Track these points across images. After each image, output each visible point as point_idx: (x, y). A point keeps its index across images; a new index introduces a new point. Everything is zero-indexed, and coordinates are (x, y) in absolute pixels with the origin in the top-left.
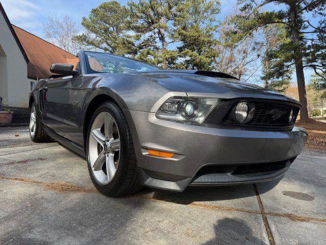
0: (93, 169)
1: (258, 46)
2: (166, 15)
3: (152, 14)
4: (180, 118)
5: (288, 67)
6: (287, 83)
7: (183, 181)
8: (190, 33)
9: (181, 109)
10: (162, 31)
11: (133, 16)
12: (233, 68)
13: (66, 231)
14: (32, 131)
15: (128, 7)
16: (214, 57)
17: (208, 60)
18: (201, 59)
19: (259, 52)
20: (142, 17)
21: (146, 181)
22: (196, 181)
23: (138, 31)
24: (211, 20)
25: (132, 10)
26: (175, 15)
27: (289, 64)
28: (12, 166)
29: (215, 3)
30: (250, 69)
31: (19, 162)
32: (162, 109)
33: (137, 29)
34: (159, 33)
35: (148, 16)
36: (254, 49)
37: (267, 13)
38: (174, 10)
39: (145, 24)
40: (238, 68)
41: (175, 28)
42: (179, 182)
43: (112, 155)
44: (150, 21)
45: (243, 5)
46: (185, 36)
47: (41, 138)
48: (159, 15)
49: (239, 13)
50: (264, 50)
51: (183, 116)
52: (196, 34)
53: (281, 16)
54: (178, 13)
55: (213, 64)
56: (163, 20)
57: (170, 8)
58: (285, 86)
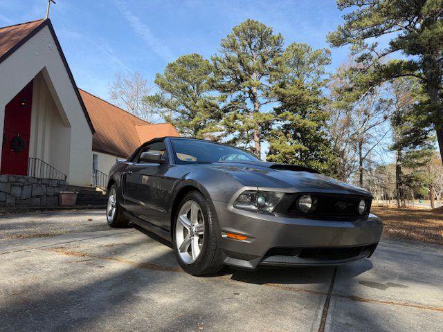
0: (179, 251)
1: (385, 105)
2: (259, 70)
3: (241, 69)
4: (254, 207)
5: (426, 134)
6: (429, 155)
7: (255, 260)
8: (291, 90)
10: (254, 90)
11: (217, 72)
12: (350, 134)
15: (212, 63)
16: (324, 120)
17: (315, 124)
18: (305, 124)
19: (386, 113)
20: (228, 74)
21: (224, 259)
22: (265, 260)
23: (224, 91)
24: (318, 73)
25: (216, 67)
26: (271, 70)
27: (427, 129)
29: (324, 52)
30: (375, 135)
32: (238, 201)
33: (223, 89)
34: (250, 92)
35: (236, 72)
36: (378, 109)
37: (392, 65)
38: (269, 63)
39: (233, 83)
40: (357, 133)
41: (271, 86)
43: (196, 238)
44: (238, 77)
45: (359, 55)
46: (283, 95)
48: (250, 71)
49: (354, 65)
50: (394, 108)
51: (256, 206)
52: (299, 92)
53: (411, 67)
54: (275, 67)
55: (323, 129)
56: (255, 76)
57: (264, 61)
58: (426, 158)
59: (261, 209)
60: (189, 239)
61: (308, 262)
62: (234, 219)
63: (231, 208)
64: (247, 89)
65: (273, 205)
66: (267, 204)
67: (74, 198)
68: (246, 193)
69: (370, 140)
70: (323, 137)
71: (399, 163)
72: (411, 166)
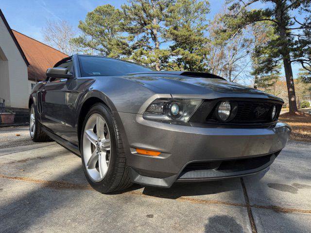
0: (87, 167)
1: (248, 43)
2: (158, 16)
3: (144, 15)
4: (167, 118)
5: (276, 62)
6: (276, 78)
7: (170, 177)
8: (182, 32)
9: (167, 110)
10: (155, 31)
11: (126, 18)
12: (223, 65)
14: (32, 131)
15: (122, 11)
16: (205, 55)
17: (200, 58)
18: (192, 57)
19: (248, 49)
20: (134, 19)
22: (182, 177)
23: (132, 33)
24: (201, 20)
25: (125, 14)
26: (167, 16)
27: (277, 59)
28: (13, 165)
29: (205, 4)
30: (240, 65)
31: (19, 161)
32: (148, 111)
33: (131, 30)
34: (152, 33)
35: (141, 18)
36: (243, 46)
37: (255, 11)
38: (165, 11)
39: (139, 26)
40: (228, 64)
41: (167, 28)
43: (104, 154)
44: (143, 22)
45: (231, 4)
46: (176, 36)
47: (41, 137)
48: (151, 17)
49: (227, 12)
50: (253, 46)
51: (168, 116)
52: (187, 34)
53: (268, 13)
54: (170, 14)
55: (205, 61)
56: (155, 21)
57: (161, 9)
58: (274, 80)
59: (175, 119)
60: (96, 154)
61: (227, 174)
62: (145, 132)
63: (141, 119)
64: (149, 31)
65: (189, 114)
66: (181, 113)
67: (12, 118)
68: (157, 102)
69: (237, 69)
70: (205, 67)
71: (256, 84)
72: (264, 86)
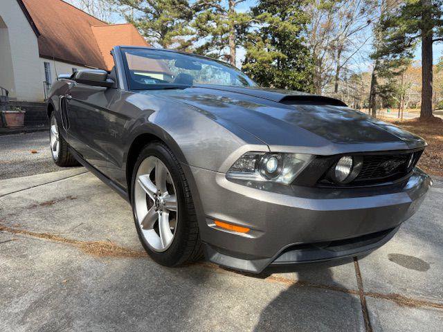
0: (142, 226)
1: (370, 7)
4: (259, 177)
5: (411, 41)
6: (407, 63)
7: (261, 261)
9: (260, 166)
12: (330, 40)
13: (114, 325)
14: (55, 150)
16: (304, 24)
17: (295, 28)
18: (285, 27)
19: (370, 17)
21: (211, 256)
27: (413, 35)
28: (35, 211)
30: (355, 41)
31: (43, 204)
32: (233, 169)
36: (363, 11)
40: (337, 39)
42: (255, 261)
51: (262, 174)
55: (303, 34)
58: (403, 67)
59: (270, 180)
60: (155, 212)
63: (223, 181)
67: (21, 118)
68: (247, 156)
69: (349, 48)
70: (303, 43)
71: (376, 72)
72: (388, 75)
